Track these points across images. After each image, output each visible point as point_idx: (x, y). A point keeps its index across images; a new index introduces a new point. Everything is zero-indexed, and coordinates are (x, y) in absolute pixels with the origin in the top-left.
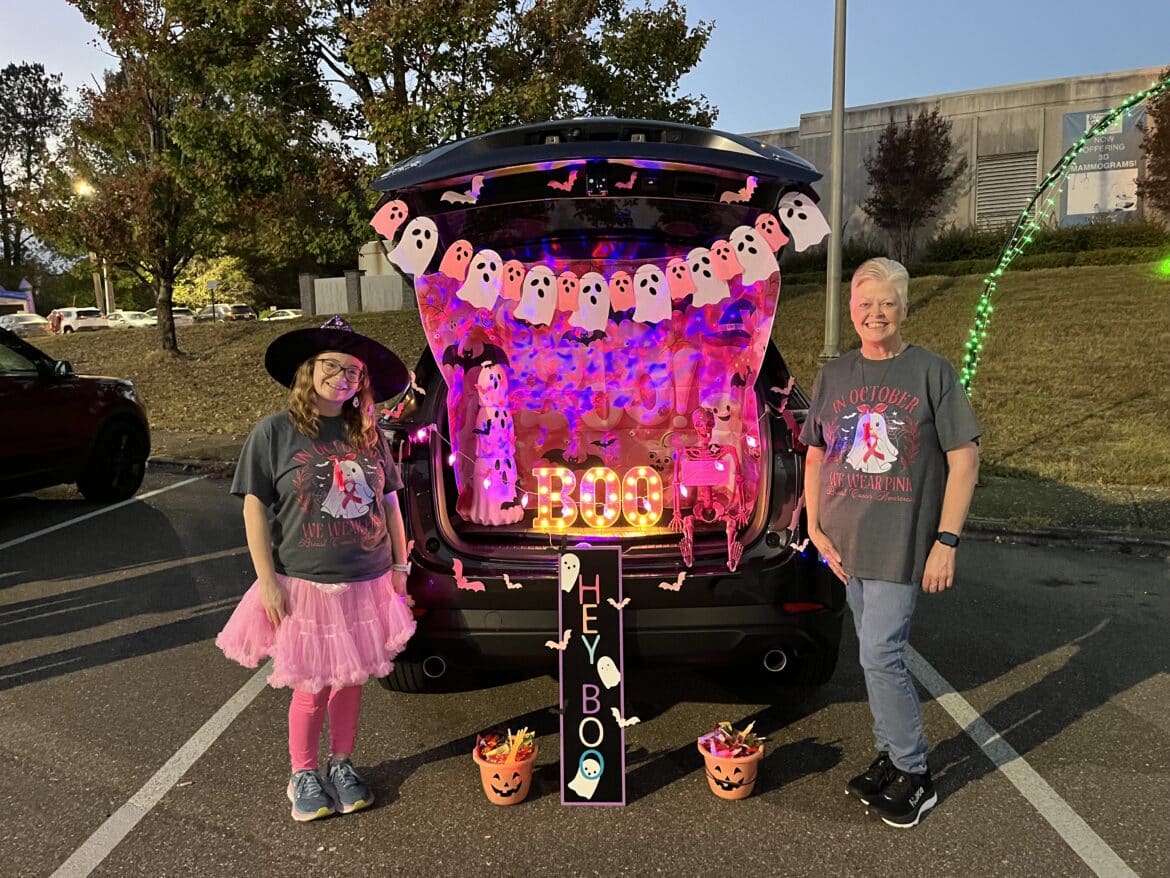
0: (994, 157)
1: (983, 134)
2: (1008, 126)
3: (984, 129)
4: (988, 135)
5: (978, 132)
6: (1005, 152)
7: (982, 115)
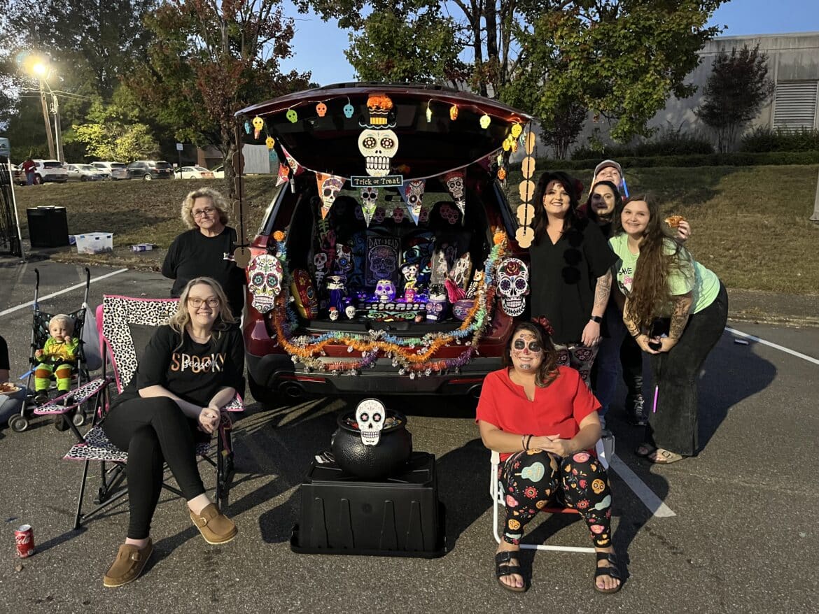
0: (789, 81)
1: (782, 64)
2: (799, 61)
3: (784, 61)
4: (785, 66)
5: (780, 63)
6: (797, 79)
7: (781, 51)
